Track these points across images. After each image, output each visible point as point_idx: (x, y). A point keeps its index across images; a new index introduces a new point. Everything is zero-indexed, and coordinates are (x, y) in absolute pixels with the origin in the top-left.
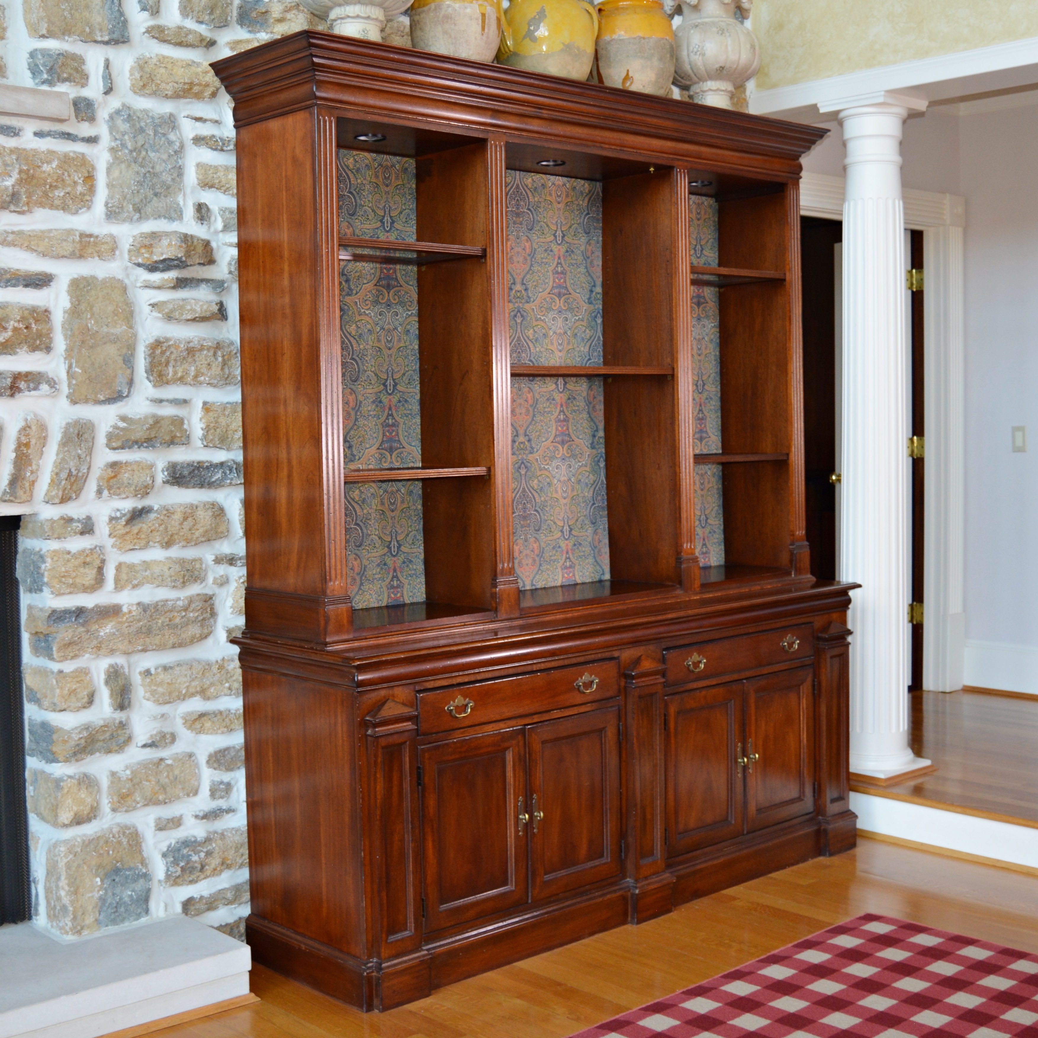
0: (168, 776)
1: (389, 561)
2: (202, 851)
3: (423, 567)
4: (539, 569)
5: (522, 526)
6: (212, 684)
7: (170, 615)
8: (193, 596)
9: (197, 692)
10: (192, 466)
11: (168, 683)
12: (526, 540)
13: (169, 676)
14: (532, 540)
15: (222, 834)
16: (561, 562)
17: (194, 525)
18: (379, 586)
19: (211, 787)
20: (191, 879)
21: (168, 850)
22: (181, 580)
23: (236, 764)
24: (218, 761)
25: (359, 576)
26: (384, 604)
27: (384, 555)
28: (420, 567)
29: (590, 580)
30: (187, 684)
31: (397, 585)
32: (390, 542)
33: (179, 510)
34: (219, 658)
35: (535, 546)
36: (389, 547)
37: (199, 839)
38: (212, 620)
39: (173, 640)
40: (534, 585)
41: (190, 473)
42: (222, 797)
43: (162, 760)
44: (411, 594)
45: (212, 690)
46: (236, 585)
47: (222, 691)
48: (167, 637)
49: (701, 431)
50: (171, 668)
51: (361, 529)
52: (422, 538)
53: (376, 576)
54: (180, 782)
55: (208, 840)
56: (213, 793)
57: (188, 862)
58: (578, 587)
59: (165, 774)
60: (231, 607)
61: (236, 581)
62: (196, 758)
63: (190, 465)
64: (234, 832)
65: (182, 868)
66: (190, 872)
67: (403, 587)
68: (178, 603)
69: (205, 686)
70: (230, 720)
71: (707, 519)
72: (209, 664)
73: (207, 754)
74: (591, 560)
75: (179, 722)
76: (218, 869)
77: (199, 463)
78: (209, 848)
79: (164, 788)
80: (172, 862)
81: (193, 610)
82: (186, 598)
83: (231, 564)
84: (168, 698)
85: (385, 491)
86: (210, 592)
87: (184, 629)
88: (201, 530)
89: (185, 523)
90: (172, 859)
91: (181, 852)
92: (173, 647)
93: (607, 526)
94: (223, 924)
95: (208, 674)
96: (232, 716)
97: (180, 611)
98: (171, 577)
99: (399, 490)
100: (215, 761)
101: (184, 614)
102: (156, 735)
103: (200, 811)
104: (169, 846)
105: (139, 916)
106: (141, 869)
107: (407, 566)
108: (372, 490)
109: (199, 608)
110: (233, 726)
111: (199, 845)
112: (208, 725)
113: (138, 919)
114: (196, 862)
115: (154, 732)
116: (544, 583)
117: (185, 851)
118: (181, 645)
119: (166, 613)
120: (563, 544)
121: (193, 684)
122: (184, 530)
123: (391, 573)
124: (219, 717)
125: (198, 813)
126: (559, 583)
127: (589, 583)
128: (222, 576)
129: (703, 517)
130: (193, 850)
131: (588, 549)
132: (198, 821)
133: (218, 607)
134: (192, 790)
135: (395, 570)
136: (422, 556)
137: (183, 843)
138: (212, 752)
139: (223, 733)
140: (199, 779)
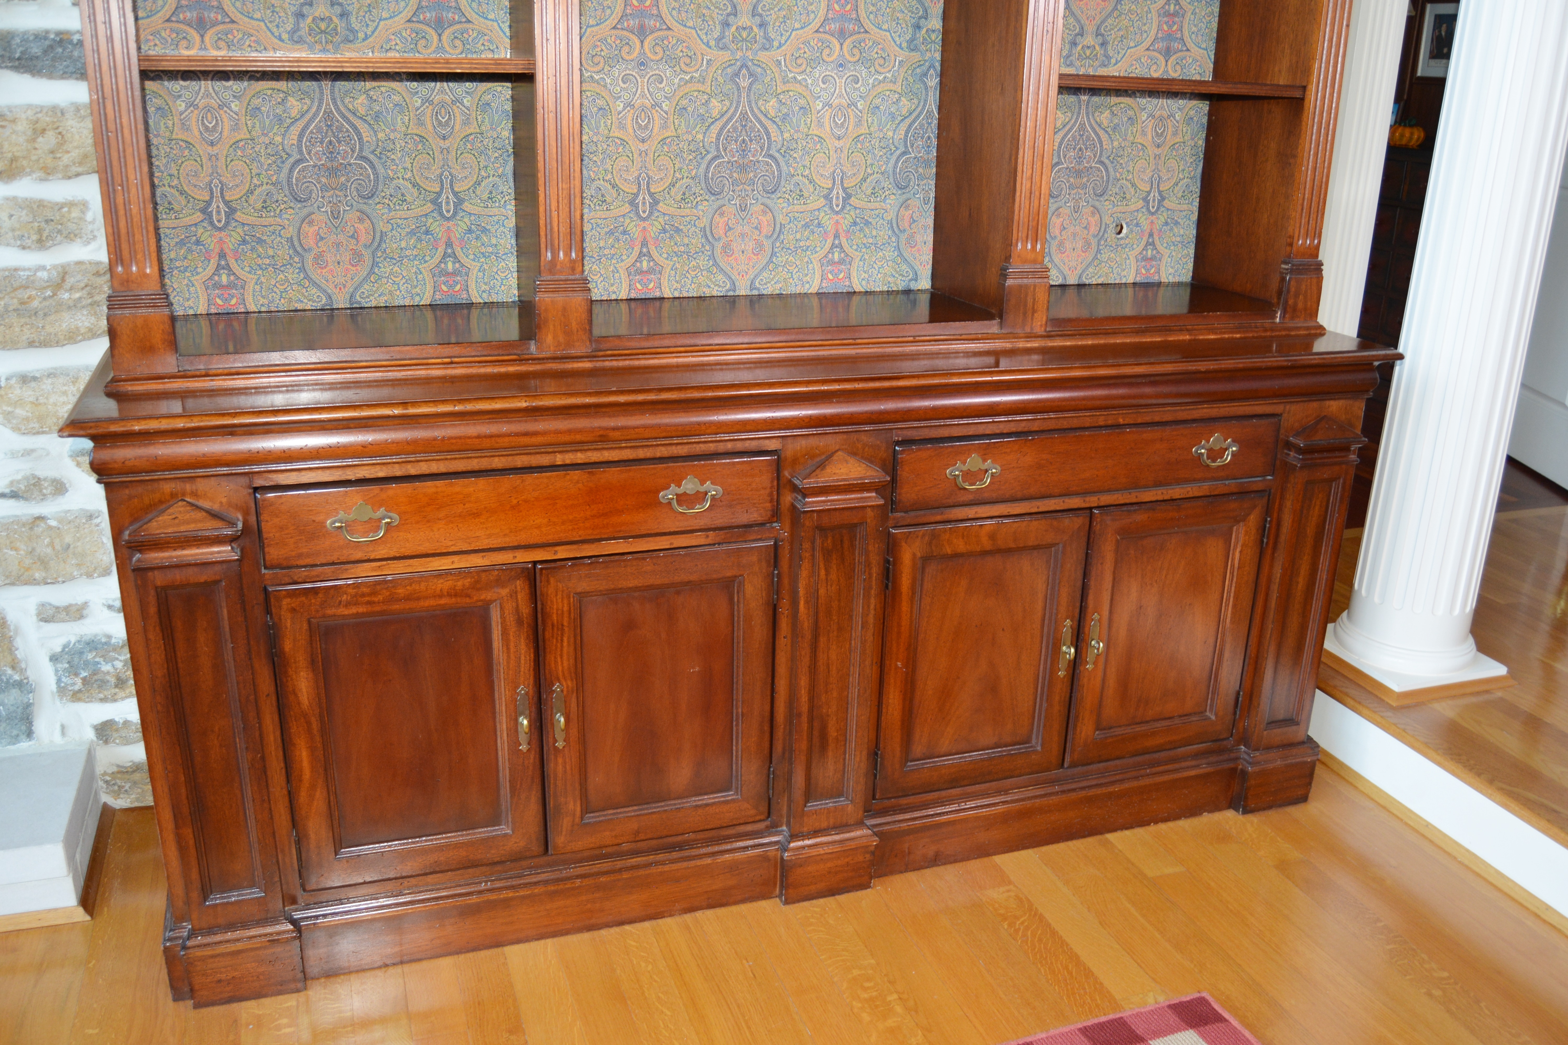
0: (52, 544)
2: (117, 659)
4: (770, 261)
5: (735, 183)
7: (25, 294)
8: (69, 264)
10: (46, 38)
11: (32, 403)
12: (743, 208)
13: (30, 393)
14: (758, 208)
16: (822, 253)
17: (60, 145)
20: (101, 696)
21: (63, 650)
22: (35, 237)
26: (427, 300)
29: (885, 289)
33: (24, 116)
35: (765, 219)
37: (113, 641)
39: (27, 334)
40: (758, 289)
41: (45, 52)
43: (41, 518)
48: (17, 329)
49: (1169, 37)
50: (35, 379)
52: (512, 191)
54: (74, 554)
57: (95, 673)
58: (855, 299)
59: (47, 541)
63: (40, 36)
65: (84, 679)
66: (100, 687)
68: (39, 274)
71: (1163, 199)
74: (890, 253)
77: (58, 33)
79: (43, 562)
80: (65, 670)
81: (71, 289)
82: (55, 267)
84: (37, 425)
85: (427, 101)
87: (53, 317)
88: (75, 154)
89: (40, 139)
90: (67, 666)
92: (31, 344)
93: (932, 195)
97: (45, 288)
98: (13, 230)
99: (457, 101)
101: (49, 293)
102: (18, 482)
104: (65, 647)
105: (15, 739)
106: (11, 677)
108: (396, 98)
109: (82, 285)
111: (114, 650)
113: (14, 744)
114: (108, 673)
115: (19, 477)
116: (779, 286)
117: (90, 656)
118: (44, 343)
119: (15, 290)
120: (828, 222)
122: (40, 152)
126: (813, 290)
127: (882, 292)
129: (1155, 194)
130: (102, 656)
131: (884, 233)
134: (95, 569)
137: (88, 644)
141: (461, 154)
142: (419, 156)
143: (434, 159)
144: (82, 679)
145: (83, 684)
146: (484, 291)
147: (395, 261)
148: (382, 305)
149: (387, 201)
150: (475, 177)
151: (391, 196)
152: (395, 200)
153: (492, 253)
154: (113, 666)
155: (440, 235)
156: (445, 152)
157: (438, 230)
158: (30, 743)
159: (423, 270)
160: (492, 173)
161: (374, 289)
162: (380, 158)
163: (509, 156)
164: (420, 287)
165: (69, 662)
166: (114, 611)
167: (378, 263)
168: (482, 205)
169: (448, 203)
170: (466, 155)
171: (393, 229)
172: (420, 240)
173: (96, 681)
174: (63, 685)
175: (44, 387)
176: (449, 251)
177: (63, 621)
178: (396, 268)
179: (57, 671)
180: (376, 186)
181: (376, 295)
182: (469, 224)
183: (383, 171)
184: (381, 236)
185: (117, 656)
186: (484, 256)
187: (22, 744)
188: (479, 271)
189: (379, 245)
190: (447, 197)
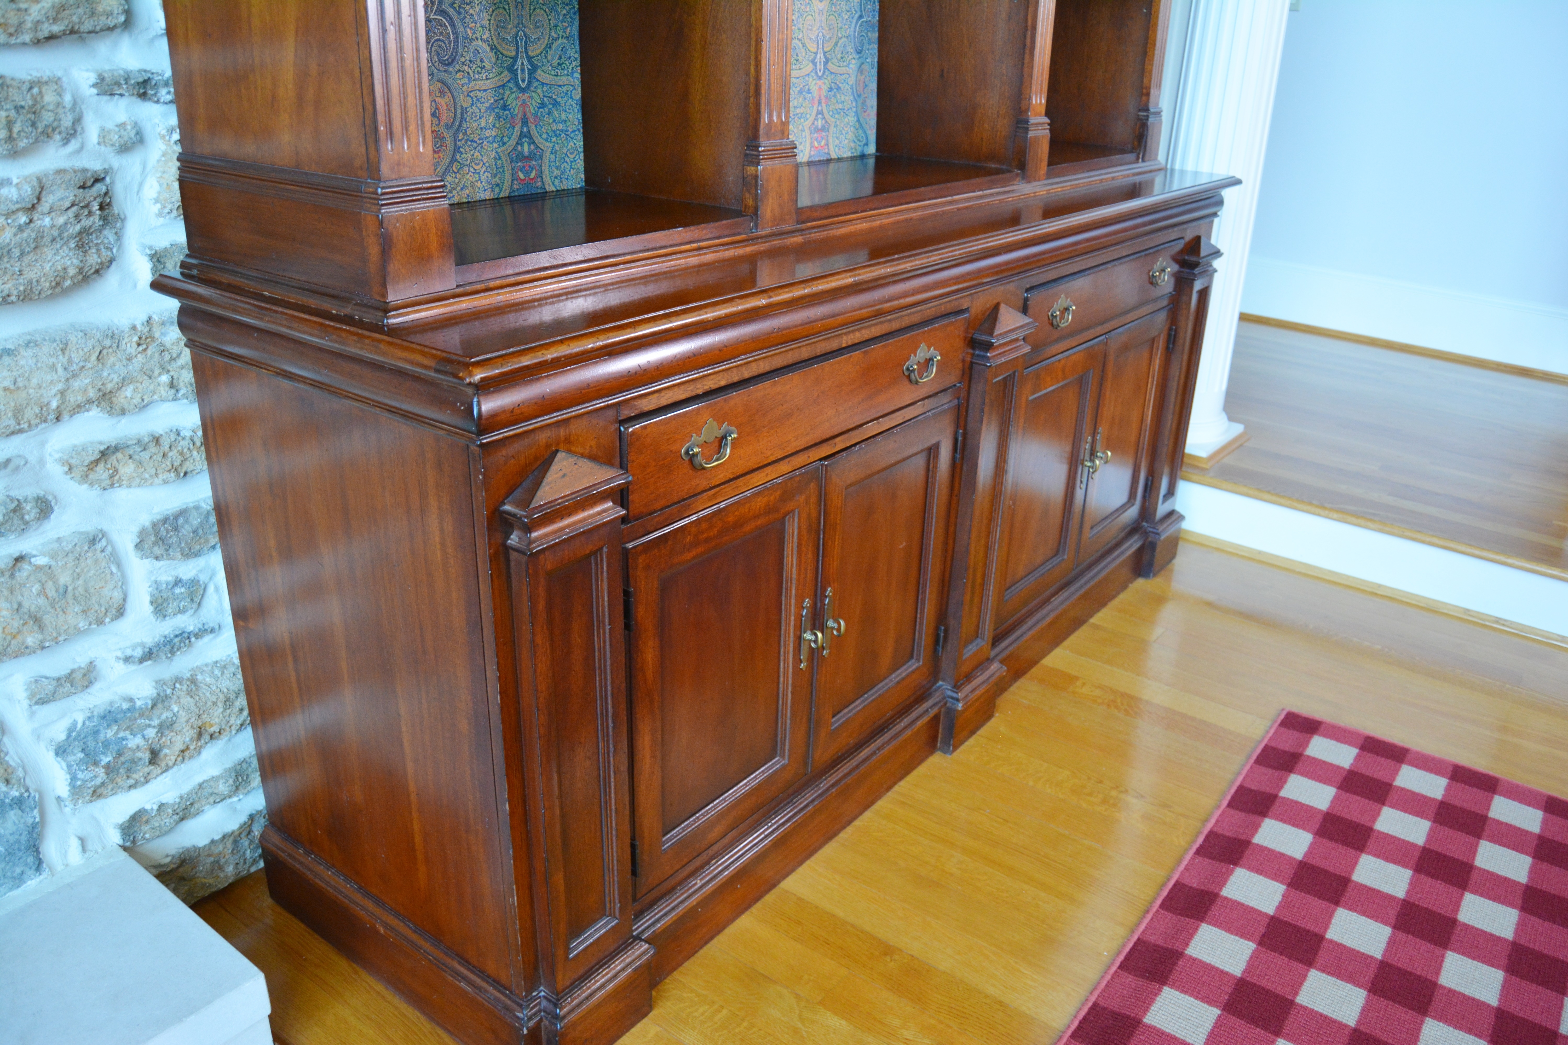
1: (513, 100)
3: (580, 116)
6: (125, 381)
9: (90, 402)
15: (193, 681)
18: (493, 154)
19: (152, 595)
21: (69, 736)
23: (207, 541)
24: (161, 540)
25: (451, 132)
27: (503, 86)
28: (575, 116)
30: (60, 386)
31: (530, 152)
32: (515, 59)
34: (139, 319)
36: (511, 69)
38: (109, 235)
42: (182, 611)
44: (557, 172)
45: (128, 391)
46: (163, 147)
47: (154, 393)
51: (453, 25)
52: (577, 56)
53: (488, 133)
55: (159, 701)
56: (160, 607)
60: (157, 201)
61: (163, 137)
62: (109, 542)
64: (217, 672)
67: (541, 157)
69: (109, 386)
70: (181, 453)
72: (114, 337)
73: (135, 529)
75: (55, 470)
76: (192, 747)
78: (164, 717)
83: (143, 96)
86: (95, 166)
90: (81, 755)
91: (102, 737)
94: (217, 837)
95: (112, 359)
96: (184, 443)
100: (155, 543)
103: (134, 648)
104: (70, 731)
105: (19, 880)
107: (549, 113)
110: (188, 466)
112: (127, 469)
113: (18, 887)
117: (110, 733)
121: (76, 384)
123: (517, 128)
124: (153, 449)
125: (129, 652)
128: (122, 126)
132: (133, 667)
133: (123, 201)
135: (525, 122)
136: (577, 94)
137: (104, 717)
138: (147, 524)
139: (165, 482)
140: (123, 584)
141: (534, 9)
142: (496, 12)
143: (510, 16)
144: (103, 767)
145: (107, 774)
146: (556, 177)
147: (475, 145)
148: (465, 200)
149: (466, 68)
150: (547, 38)
151: (470, 61)
152: (475, 66)
153: (562, 131)
154: (143, 736)
155: (516, 111)
156: (520, 6)
157: (514, 104)
158: (42, 877)
159: (501, 154)
160: (561, 33)
161: (457, 180)
162: (459, 13)
163: (575, 13)
164: (499, 175)
165: (83, 750)
166: (134, 662)
167: (459, 148)
168: (553, 73)
169: (523, 70)
170: (538, 11)
171: (472, 104)
172: (498, 117)
173: (123, 763)
174: (79, 783)
175: (22, 362)
176: (525, 129)
177: (68, 695)
178: (477, 154)
179: (69, 766)
180: (456, 49)
181: (459, 188)
182: (541, 95)
183: (462, 29)
184: (462, 113)
185: (147, 722)
186: (556, 135)
187: (29, 883)
188: (552, 153)
189: (460, 125)
190: (522, 62)
